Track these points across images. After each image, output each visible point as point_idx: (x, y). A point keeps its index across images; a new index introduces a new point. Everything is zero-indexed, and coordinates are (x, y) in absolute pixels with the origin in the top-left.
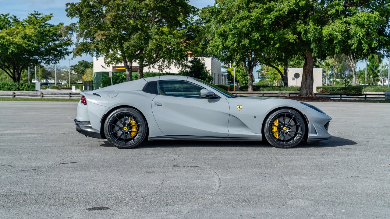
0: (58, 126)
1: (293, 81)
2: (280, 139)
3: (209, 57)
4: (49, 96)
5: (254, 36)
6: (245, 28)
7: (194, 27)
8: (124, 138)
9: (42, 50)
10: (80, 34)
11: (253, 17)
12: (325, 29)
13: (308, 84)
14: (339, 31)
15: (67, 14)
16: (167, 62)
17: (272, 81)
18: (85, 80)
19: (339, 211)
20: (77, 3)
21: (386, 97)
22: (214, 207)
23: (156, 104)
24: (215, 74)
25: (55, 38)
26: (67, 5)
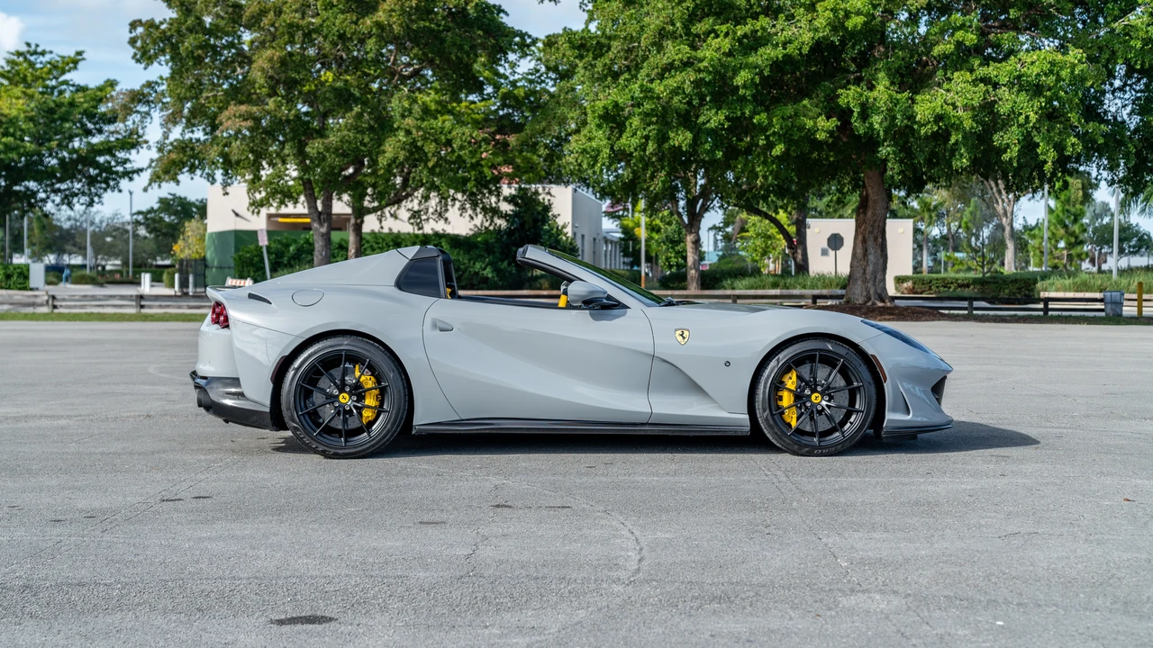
0: (124, 394)
1: (825, 258)
2: (800, 427)
3: (567, 183)
4: (75, 307)
5: (708, 121)
6: (680, 97)
7: (521, 93)
8: (340, 427)
9: (49, 162)
10: (172, 113)
11: (705, 64)
12: (923, 100)
13: (871, 269)
14: (965, 107)
15: (135, 55)
16: (437, 200)
17: (758, 258)
18: (182, 256)
19: (987, 622)
20: (165, 20)
21: (1109, 306)
22: (634, 616)
23: (435, 326)
24: (583, 236)
25: (90, 126)
26: (133, 25)
